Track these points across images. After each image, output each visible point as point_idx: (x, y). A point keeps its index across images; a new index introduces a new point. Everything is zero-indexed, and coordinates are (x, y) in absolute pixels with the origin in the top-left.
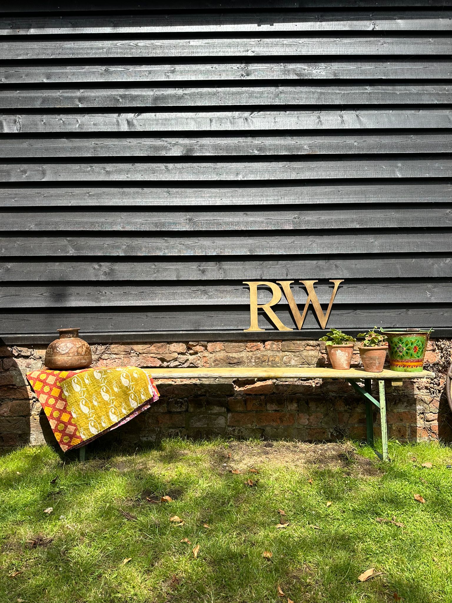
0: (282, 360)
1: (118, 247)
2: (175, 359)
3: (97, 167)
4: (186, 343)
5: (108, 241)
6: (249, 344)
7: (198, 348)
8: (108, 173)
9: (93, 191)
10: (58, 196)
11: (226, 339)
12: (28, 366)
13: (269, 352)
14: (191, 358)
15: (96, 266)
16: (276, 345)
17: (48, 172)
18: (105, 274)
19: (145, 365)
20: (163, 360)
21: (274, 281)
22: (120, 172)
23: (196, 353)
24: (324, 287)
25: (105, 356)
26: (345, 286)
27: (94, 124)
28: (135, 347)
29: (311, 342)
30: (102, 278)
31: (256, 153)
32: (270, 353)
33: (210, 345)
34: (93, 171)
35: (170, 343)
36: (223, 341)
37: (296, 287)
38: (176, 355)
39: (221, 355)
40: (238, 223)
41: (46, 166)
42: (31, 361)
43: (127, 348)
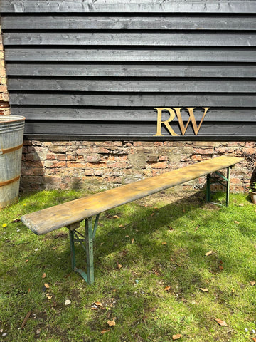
0: (172, 151)
1: (85, 86)
2: (117, 150)
3: (71, 35)
4: (123, 141)
5: (79, 82)
6: (155, 143)
7: (128, 144)
8: (78, 39)
9: (70, 51)
10: (50, 54)
11: (143, 140)
14: (125, 149)
15: (73, 96)
16: (169, 143)
18: (78, 101)
19: (101, 152)
20: (110, 150)
21: (171, 108)
22: (84, 39)
23: (127, 147)
24: (200, 111)
25: (80, 147)
26: (210, 111)
28: (95, 143)
29: (189, 142)
30: (77, 104)
32: (166, 148)
33: (134, 143)
34: (69, 38)
35: (114, 141)
36: (141, 141)
37: (183, 111)
38: (117, 148)
39: (141, 148)
40: (153, 72)
43: (92, 143)
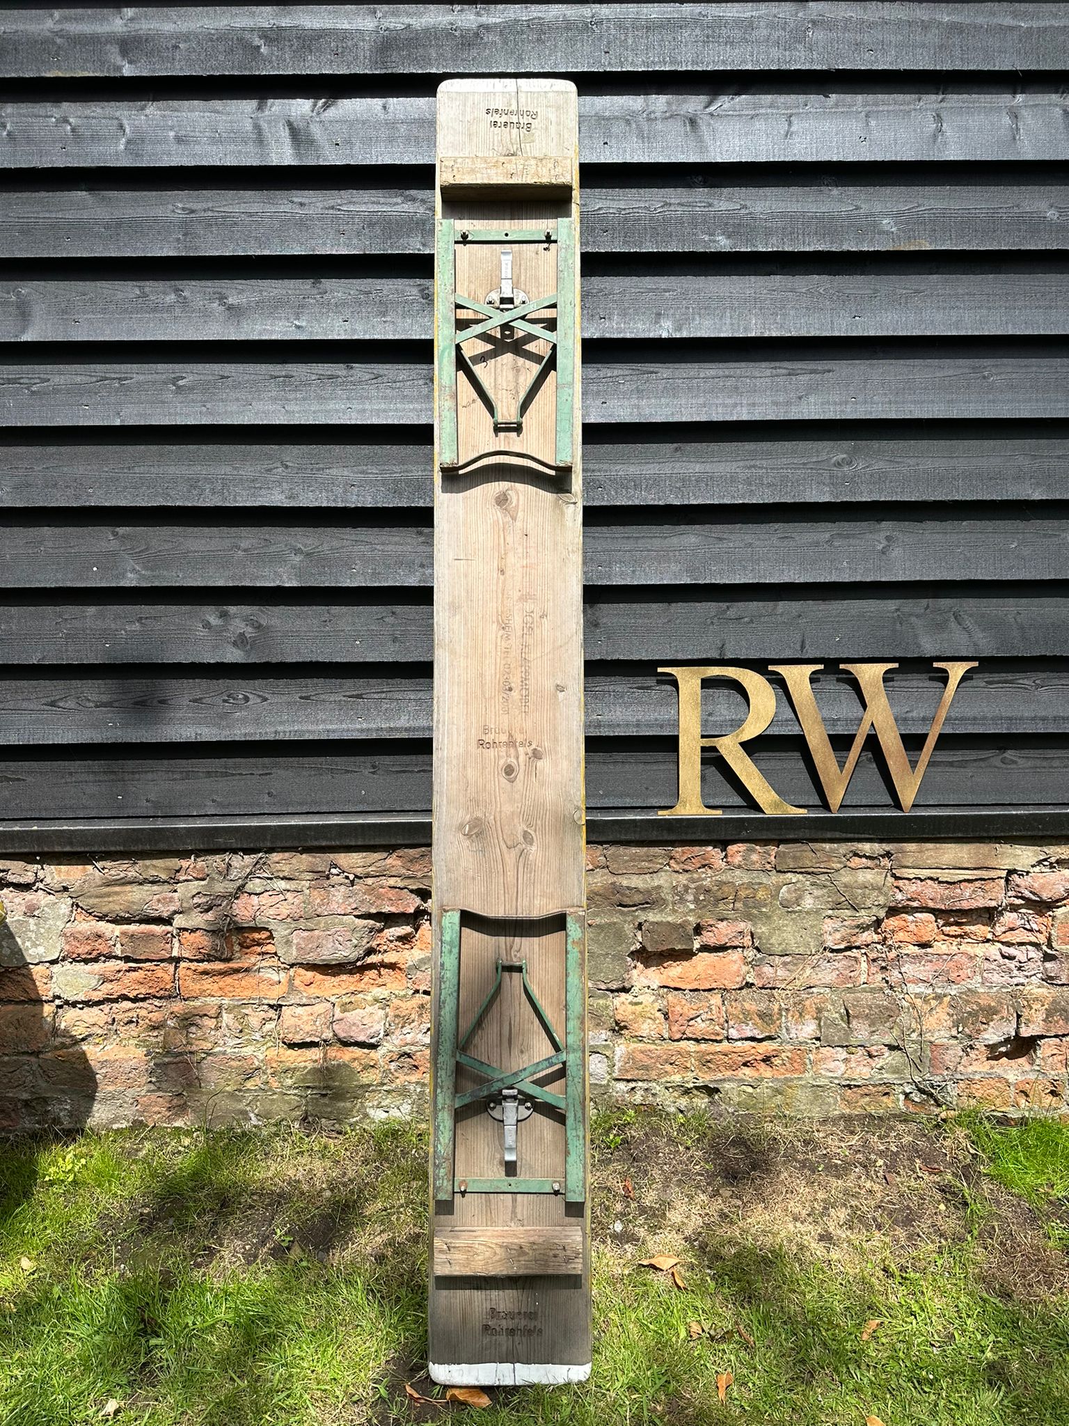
0: (775, 896)
1: (279, 559)
3: (196, 291)
5: (247, 538)
6: (678, 851)
8: (235, 312)
9: (193, 373)
10: (78, 391)
11: (611, 838)
12: (31, 912)
13: (738, 872)
15: (211, 615)
16: (758, 854)
17: (38, 310)
18: (241, 641)
19: (373, 911)
20: (423, 894)
21: (759, 666)
22: (273, 308)
24: (918, 683)
25: (255, 885)
26: (979, 681)
27: (179, 140)
28: (344, 859)
29: (867, 847)
31: (723, 244)
32: (740, 877)
34: (185, 302)
36: (601, 843)
37: (831, 685)
39: (597, 881)
40: (656, 481)
41: (27, 288)
42: (39, 898)
43: (319, 861)
